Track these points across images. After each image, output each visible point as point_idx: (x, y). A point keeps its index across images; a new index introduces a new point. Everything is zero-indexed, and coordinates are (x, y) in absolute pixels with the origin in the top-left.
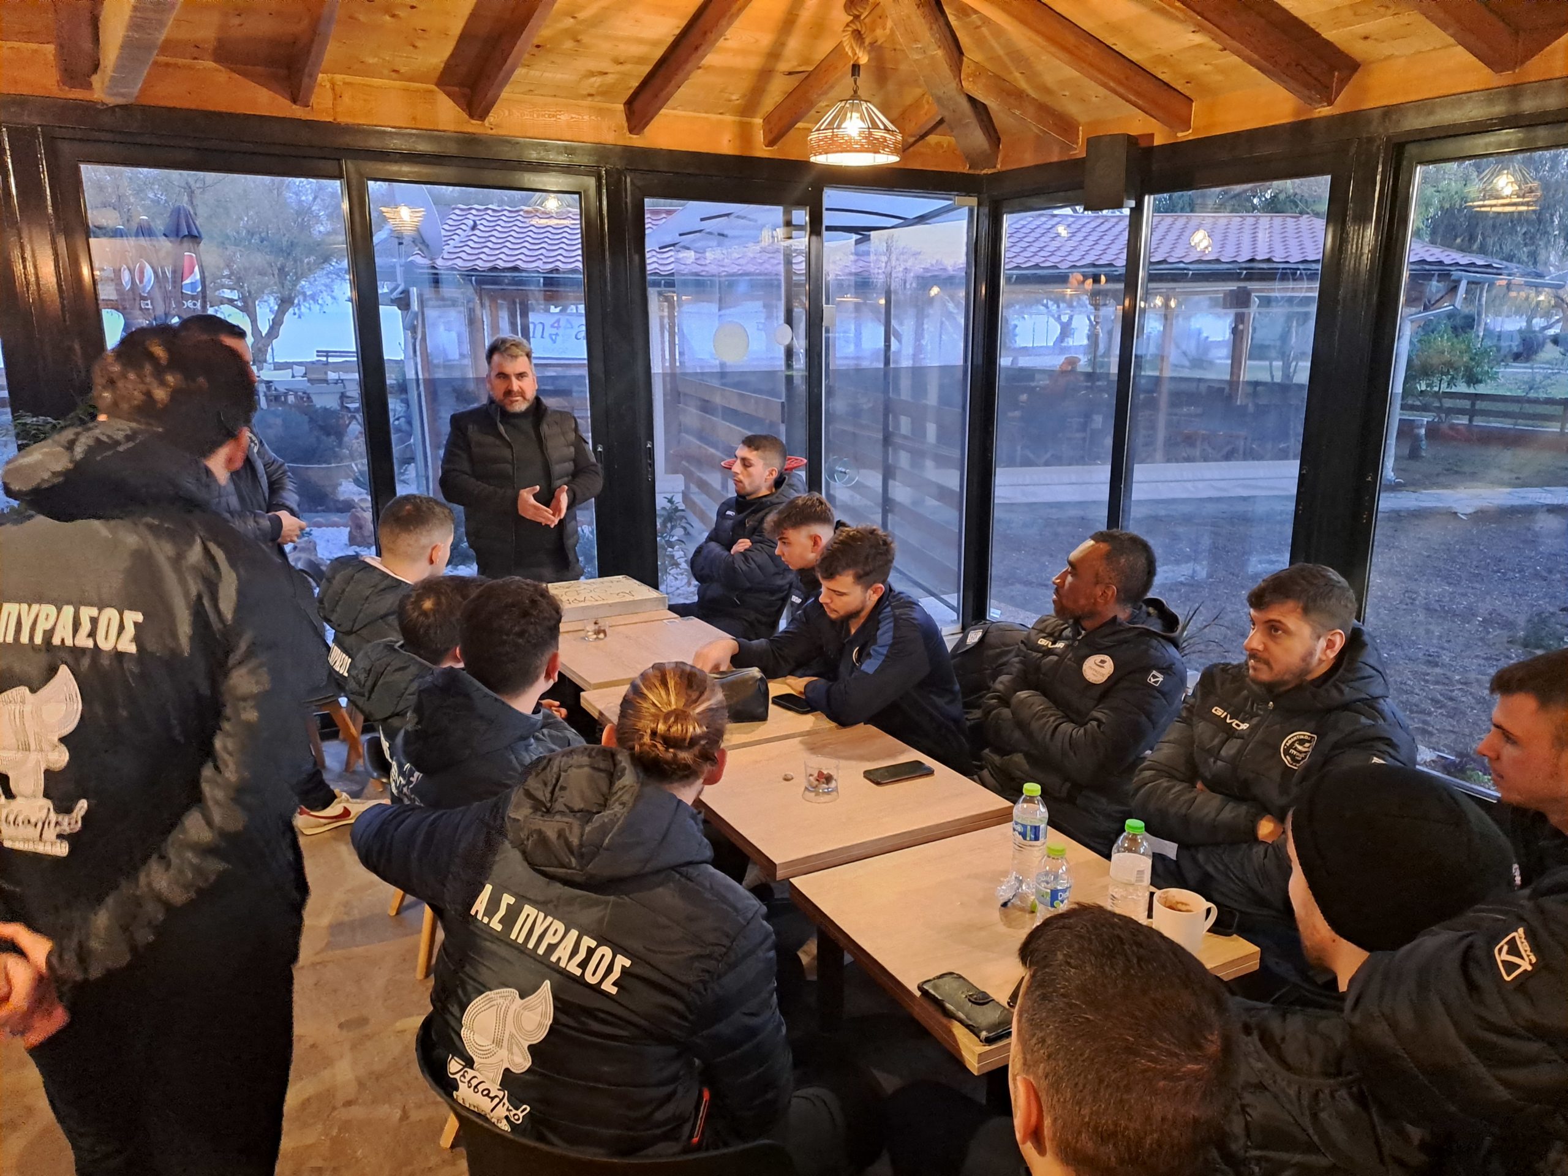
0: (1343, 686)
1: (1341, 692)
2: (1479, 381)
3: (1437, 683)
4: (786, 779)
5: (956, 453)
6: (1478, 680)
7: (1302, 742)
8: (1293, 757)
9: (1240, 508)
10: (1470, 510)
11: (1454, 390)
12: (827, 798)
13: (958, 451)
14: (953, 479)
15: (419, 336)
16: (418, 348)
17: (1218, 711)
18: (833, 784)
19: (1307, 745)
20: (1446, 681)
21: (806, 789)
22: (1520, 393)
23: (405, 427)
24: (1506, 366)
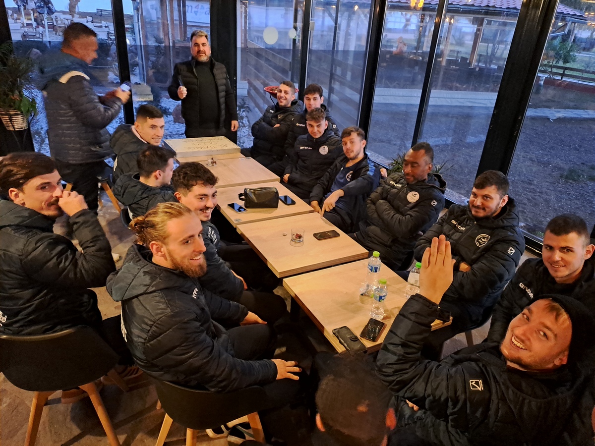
0: (504, 220)
1: (503, 222)
2: (568, 62)
3: (530, 192)
4: (284, 235)
5: (359, 86)
6: (546, 192)
7: (484, 238)
8: (479, 242)
9: (467, 111)
10: (555, 118)
11: (558, 65)
12: (299, 245)
13: (360, 84)
14: (356, 97)
15: (140, 13)
16: (139, 18)
17: (454, 222)
18: (302, 239)
19: (486, 239)
20: (534, 191)
21: (292, 240)
22: (583, 69)
23: (134, 51)
24: (580, 53)
